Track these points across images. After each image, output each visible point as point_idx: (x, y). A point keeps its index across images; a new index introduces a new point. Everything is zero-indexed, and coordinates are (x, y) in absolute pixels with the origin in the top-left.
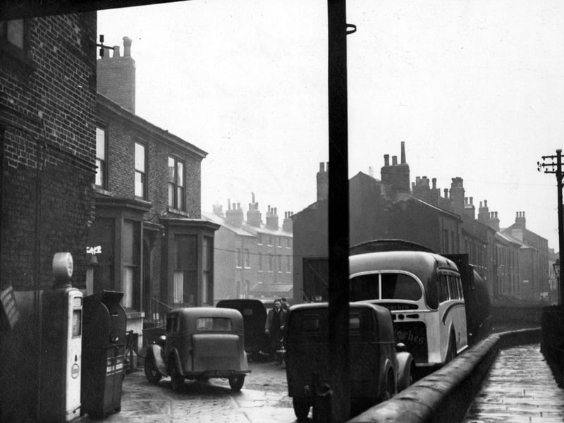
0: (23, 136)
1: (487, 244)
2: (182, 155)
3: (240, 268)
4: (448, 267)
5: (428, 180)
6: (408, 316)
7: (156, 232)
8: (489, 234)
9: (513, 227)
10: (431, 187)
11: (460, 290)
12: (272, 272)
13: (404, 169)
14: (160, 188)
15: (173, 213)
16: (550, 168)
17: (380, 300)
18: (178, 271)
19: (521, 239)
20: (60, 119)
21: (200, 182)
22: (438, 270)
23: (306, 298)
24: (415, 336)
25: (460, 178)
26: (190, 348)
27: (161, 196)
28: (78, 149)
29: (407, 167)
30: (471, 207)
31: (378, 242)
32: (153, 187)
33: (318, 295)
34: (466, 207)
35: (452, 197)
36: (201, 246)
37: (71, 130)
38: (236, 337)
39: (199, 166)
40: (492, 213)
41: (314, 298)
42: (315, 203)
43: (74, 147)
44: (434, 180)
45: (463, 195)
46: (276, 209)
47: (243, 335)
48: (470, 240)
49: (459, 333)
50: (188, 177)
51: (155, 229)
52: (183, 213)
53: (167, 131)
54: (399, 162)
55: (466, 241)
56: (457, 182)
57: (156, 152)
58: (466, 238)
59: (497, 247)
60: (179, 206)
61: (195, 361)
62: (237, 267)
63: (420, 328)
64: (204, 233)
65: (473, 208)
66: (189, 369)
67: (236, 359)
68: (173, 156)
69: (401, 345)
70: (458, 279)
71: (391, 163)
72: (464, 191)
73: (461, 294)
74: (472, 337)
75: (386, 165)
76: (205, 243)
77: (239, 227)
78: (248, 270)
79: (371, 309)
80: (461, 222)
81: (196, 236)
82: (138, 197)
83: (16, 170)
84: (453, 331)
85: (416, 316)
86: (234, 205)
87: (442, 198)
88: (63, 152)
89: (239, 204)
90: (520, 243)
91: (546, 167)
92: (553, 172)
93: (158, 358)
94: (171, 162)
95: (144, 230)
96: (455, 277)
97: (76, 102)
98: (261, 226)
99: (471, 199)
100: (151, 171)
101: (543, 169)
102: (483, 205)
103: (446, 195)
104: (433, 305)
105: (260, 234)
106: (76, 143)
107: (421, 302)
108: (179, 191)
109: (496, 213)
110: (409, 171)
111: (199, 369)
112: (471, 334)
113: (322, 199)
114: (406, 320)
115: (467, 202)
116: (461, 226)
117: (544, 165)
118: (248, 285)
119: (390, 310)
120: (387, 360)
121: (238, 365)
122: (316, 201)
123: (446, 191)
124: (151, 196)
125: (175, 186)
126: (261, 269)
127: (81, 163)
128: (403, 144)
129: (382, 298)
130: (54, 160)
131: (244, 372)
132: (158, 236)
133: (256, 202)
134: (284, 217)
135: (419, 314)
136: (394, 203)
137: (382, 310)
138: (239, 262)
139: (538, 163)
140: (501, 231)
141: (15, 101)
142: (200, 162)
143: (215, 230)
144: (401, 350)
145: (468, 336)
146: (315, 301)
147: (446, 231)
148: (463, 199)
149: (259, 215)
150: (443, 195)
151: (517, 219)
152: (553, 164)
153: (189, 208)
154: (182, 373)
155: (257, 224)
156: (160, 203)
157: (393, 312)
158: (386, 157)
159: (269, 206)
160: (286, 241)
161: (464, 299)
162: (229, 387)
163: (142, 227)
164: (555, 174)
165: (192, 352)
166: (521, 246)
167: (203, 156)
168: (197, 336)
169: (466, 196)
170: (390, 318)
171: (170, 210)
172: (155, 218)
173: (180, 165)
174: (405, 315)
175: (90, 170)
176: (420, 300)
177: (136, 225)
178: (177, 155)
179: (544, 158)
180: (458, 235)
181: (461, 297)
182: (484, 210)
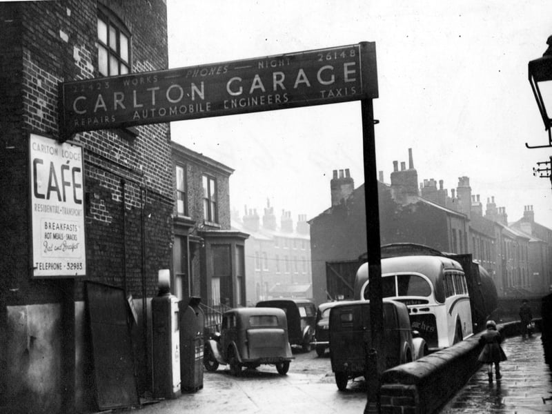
0: (133, 186)
1: (494, 240)
2: (213, 173)
3: (259, 270)
4: (453, 267)
5: (436, 182)
6: (421, 310)
7: (196, 243)
8: (497, 230)
9: (523, 220)
10: (438, 188)
11: (465, 286)
12: (288, 273)
13: (413, 174)
14: (197, 204)
15: (208, 226)
16: (545, 173)
17: (397, 297)
18: (215, 277)
19: (530, 233)
20: (152, 168)
21: (228, 196)
22: (444, 271)
23: (330, 297)
24: (427, 327)
25: (466, 177)
26: (246, 341)
27: (198, 210)
28: (163, 189)
29: (415, 172)
30: (478, 204)
31: (392, 246)
32: (191, 203)
33: (340, 294)
34: (473, 205)
35: (460, 196)
36: (234, 254)
37: (158, 175)
38: (281, 331)
39: (227, 182)
40: (500, 208)
41: (337, 297)
42: (330, 208)
43: (160, 188)
44: (441, 182)
45: (470, 193)
46: (290, 213)
47: (287, 329)
48: (478, 237)
49: (465, 323)
50: (219, 193)
51: (195, 241)
52: (216, 225)
53: (201, 154)
54: (407, 167)
55: (473, 238)
56: (464, 181)
57: (193, 172)
58: (474, 235)
59: (505, 243)
60: (213, 219)
61: (250, 350)
62: (256, 270)
63: (431, 320)
64: (236, 243)
65: (481, 205)
66: (246, 357)
67: (283, 349)
68: (206, 175)
69: (416, 332)
70: (463, 276)
71: (400, 169)
72: (471, 190)
73: (465, 289)
74: (477, 327)
75: (395, 170)
76: (237, 251)
77: (256, 231)
78: (266, 272)
79: (392, 304)
80: (468, 221)
81: (230, 245)
82: (180, 214)
83: (130, 211)
84: (459, 321)
85: (427, 309)
86: (251, 210)
87: (449, 198)
88: (155, 193)
89: (255, 210)
90: (528, 237)
91: (541, 172)
92: (548, 177)
93: (215, 351)
94: (205, 179)
95: (190, 242)
96: (459, 275)
97: (160, 153)
98: (277, 229)
99: (478, 196)
100: (190, 190)
101: (538, 174)
102: (491, 202)
103: (453, 195)
104: (440, 299)
105: (276, 237)
106: (161, 185)
107: (431, 298)
108: (212, 205)
109: (504, 208)
110: (416, 175)
111: (253, 357)
112: (476, 324)
113: (336, 204)
114: (419, 313)
115: (474, 200)
116: (468, 224)
117: (539, 170)
118: (267, 286)
119: (406, 305)
120: (406, 343)
121: (285, 353)
122: (331, 206)
123: (453, 191)
124: (190, 211)
125: (208, 201)
126: (278, 271)
127: (164, 199)
128: (410, 150)
129: (400, 295)
130: (149, 200)
131: (290, 358)
132: (197, 247)
133: (271, 206)
134: (297, 220)
135: (430, 308)
136: (403, 206)
137: (400, 305)
138: (258, 264)
139: (534, 169)
140: (509, 225)
141: (128, 161)
142: (228, 178)
143: (245, 239)
144: (415, 336)
145: (473, 325)
146: (338, 300)
147: (454, 230)
148: (470, 197)
149: (273, 218)
150: (450, 195)
151: (526, 213)
152: (547, 169)
153: (220, 220)
154: (240, 361)
155: (272, 227)
156: (198, 217)
157: (408, 306)
158: (395, 163)
159: (283, 210)
160: (301, 243)
161: (469, 293)
162: (277, 372)
163: (188, 240)
164: (549, 178)
165: (247, 344)
166: (529, 239)
167: (230, 172)
168: (251, 331)
169: (472, 194)
170: (407, 312)
171: (206, 223)
172: (195, 232)
173: (212, 183)
174: (418, 309)
175: (171, 204)
176: (430, 296)
177: (183, 239)
178: (210, 174)
179: (539, 164)
180: (466, 233)
181: (466, 292)
182: (491, 206)
